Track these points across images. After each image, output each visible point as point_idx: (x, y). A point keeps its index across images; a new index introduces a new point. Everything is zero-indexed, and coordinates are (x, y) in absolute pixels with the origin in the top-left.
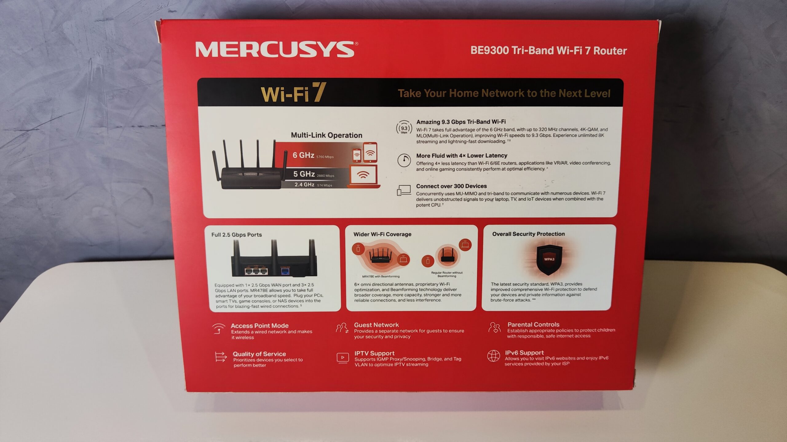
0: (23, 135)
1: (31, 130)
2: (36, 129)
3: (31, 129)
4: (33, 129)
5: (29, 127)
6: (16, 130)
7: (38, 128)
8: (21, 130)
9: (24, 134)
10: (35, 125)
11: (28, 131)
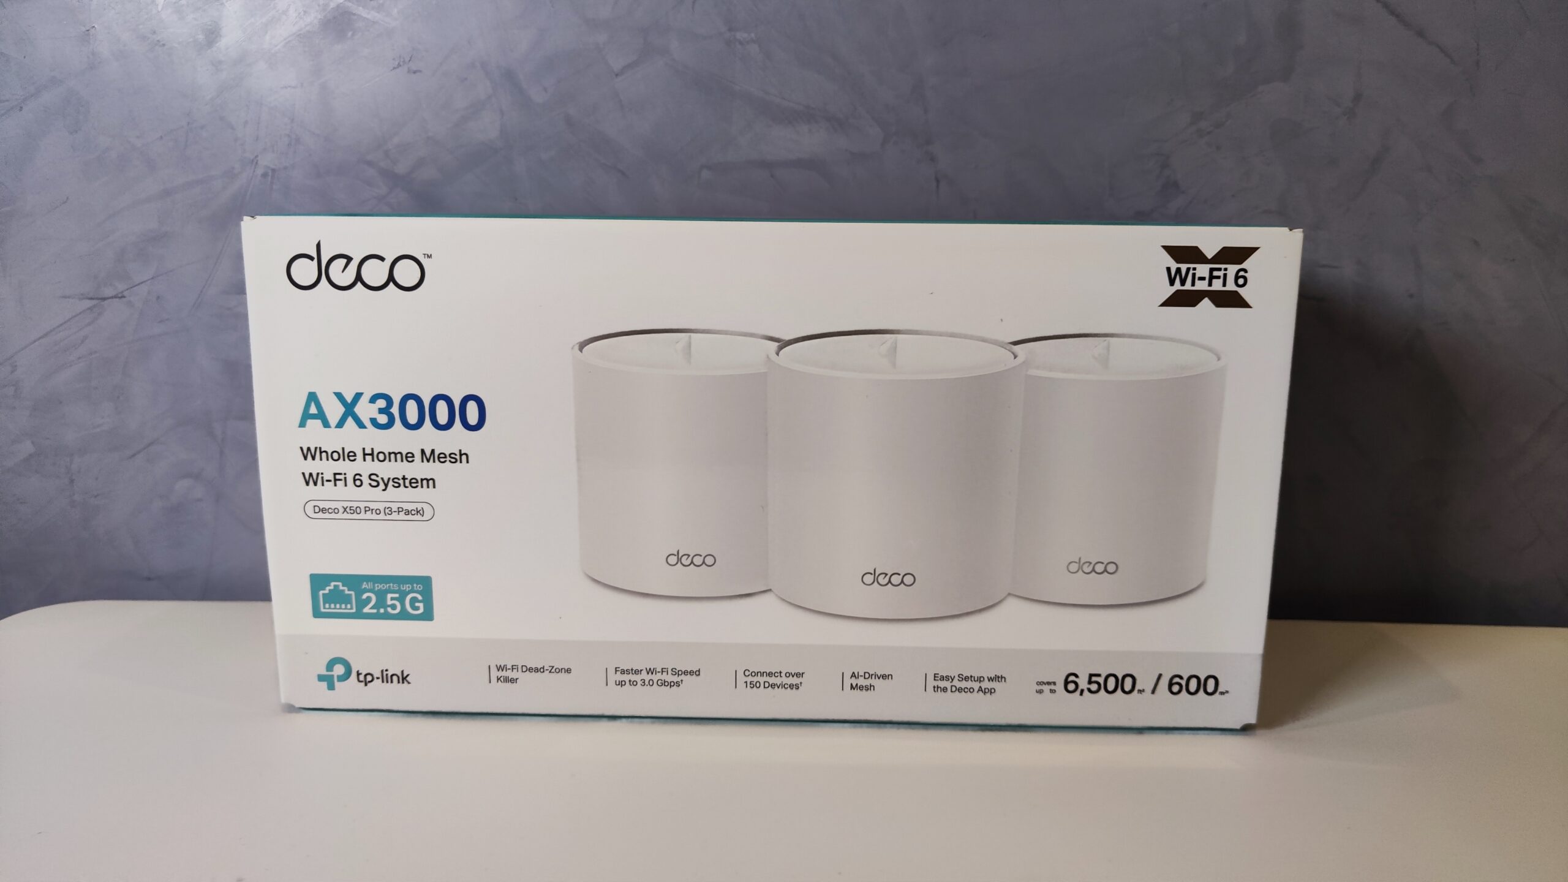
0: (90, 309)
1: (112, 298)
2: (120, 295)
3: (111, 295)
4: (115, 297)
5: (108, 292)
6: (84, 297)
7: (125, 293)
8: (91, 299)
9: (94, 306)
10: (121, 287)
11: (104, 299)
